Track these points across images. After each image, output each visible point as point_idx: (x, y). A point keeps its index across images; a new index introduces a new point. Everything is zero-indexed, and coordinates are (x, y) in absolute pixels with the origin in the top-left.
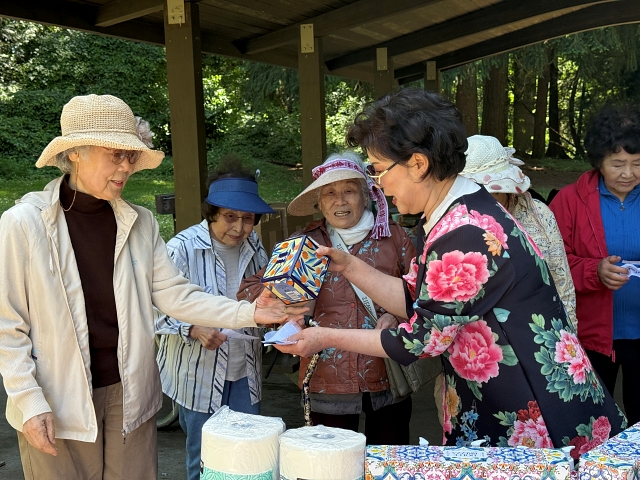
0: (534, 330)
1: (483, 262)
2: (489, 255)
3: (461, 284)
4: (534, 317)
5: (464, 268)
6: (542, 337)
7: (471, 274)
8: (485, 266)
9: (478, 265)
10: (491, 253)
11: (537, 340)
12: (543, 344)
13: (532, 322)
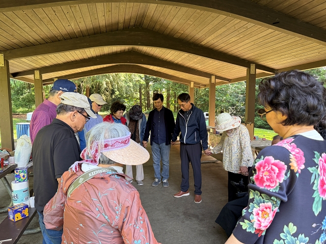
0: (285, 230)
1: (284, 169)
2: (289, 167)
3: (268, 177)
4: (291, 225)
5: (272, 168)
6: (286, 236)
7: (275, 173)
8: (284, 172)
9: (280, 169)
10: (290, 166)
11: (282, 235)
12: (284, 240)
13: (288, 226)
